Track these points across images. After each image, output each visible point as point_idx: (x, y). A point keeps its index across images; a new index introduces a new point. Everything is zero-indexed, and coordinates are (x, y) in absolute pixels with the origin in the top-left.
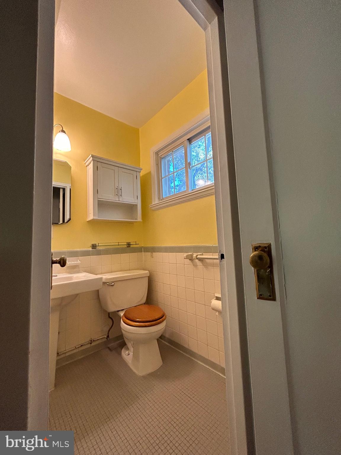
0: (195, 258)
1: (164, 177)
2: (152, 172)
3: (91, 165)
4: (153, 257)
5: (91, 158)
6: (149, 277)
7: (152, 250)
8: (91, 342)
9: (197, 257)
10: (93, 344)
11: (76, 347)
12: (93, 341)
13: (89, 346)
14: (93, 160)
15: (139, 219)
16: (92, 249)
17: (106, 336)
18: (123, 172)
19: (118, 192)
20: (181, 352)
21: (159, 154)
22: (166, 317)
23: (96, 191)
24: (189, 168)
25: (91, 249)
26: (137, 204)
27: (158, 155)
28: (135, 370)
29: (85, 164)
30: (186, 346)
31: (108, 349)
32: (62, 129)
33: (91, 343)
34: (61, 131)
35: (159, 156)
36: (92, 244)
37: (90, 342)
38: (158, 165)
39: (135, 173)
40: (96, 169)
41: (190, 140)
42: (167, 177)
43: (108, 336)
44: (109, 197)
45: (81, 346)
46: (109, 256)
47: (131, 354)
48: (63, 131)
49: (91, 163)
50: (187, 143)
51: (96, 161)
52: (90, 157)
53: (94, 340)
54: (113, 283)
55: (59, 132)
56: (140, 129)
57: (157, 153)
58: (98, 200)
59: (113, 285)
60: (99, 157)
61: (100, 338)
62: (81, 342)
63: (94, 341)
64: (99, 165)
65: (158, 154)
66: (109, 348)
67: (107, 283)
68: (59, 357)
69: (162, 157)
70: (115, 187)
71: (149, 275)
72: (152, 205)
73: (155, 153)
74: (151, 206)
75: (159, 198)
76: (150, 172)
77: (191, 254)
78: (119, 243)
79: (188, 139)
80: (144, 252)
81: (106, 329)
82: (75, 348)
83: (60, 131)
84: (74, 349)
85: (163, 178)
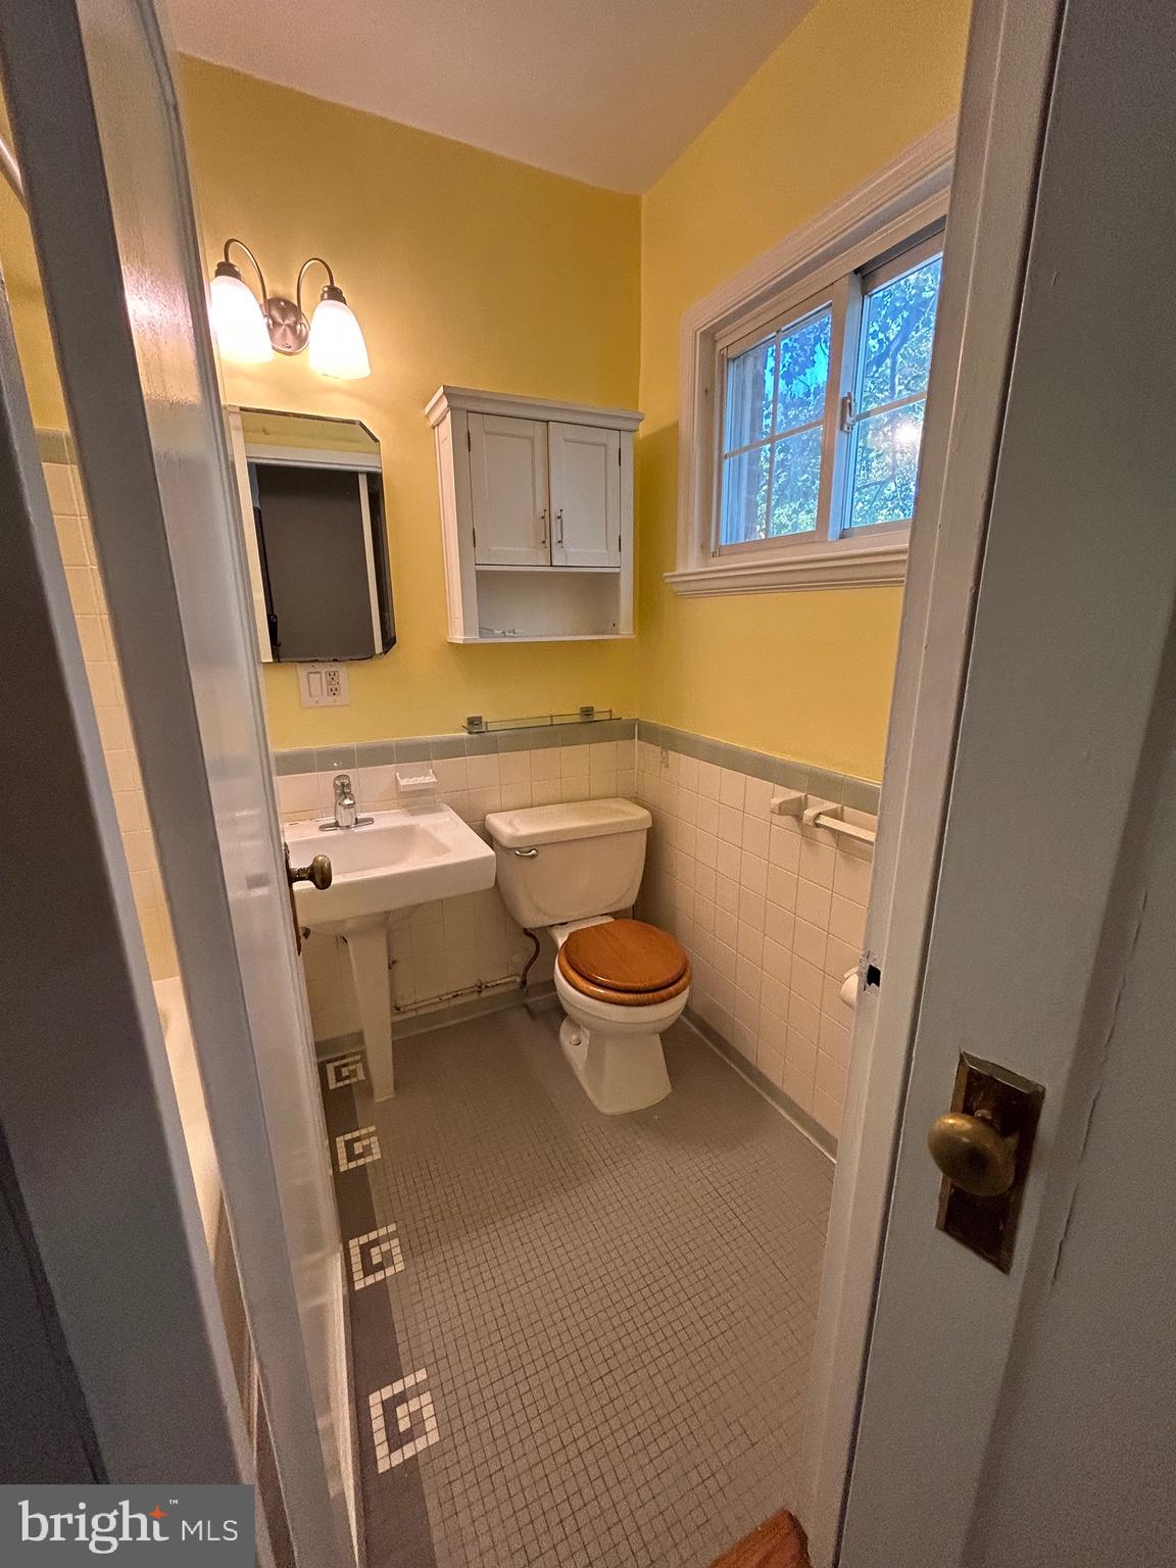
0: (811, 823)
1: (732, 455)
2: (684, 427)
3: (446, 429)
4: (667, 766)
5: (445, 403)
6: (648, 830)
7: (667, 740)
8: (480, 988)
9: (818, 822)
10: (485, 994)
11: (443, 998)
12: (483, 987)
13: (475, 997)
14: (451, 407)
15: (626, 629)
16: (470, 733)
17: (518, 979)
18: (566, 440)
19: (547, 529)
20: (733, 1066)
21: (718, 336)
22: (690, 979)
23: (470, 538)
24: (842, 429)
25: (465, 734)
26: (617, 570)
27: (715, 342)
28: (589, 1092)
29: (427, 416)
30: (749, 1057)
31: (524, 1010)
32: (329, 284)
33: (480, 992)
34: (326, 296)
35: (719, 347)
36: (469, 719)
37: (477, 989)
38: (711, 396)
39: (612, 439)
40: (465, 443)
41: (866, 276)
42: (745, 456)
43: (524, 982)
44: (517, 553)
45: (454, 996)
46: (523, 756)
47: (586, 1042)
48: (334, 294)
49: (445, 417)
50: (848, 288)
51: (461, 409)
52: (441, 397)
53: (489, 985)
54: (533, 852)
55: (322, 299)
56: (644, 199)
57: (710, 336)
58: (477, 571)
59: (533, 856)
60: (470, 394)
61: (503, 981)
62: (454, 988)
63: (486, 987)
64: (475, 424)
65: (713, 335)
66: (526, 1006)
67: (517, 849)
68: (398, 1018)
69: (732, 353)
70: (538, 510)
71: (649, 825)
72: (676, 573)
73: (702, 333)
74: (672, 576)
75: (702, 547)
76: (676, 425)
77: (800, 798)
78: (552, 717)
79: (856, 271)
80: (639, 739)
81: (520, 960)
82: (437, 1000)
83: (324, 292)
84: (437, 1003)
85: (726, 457)
